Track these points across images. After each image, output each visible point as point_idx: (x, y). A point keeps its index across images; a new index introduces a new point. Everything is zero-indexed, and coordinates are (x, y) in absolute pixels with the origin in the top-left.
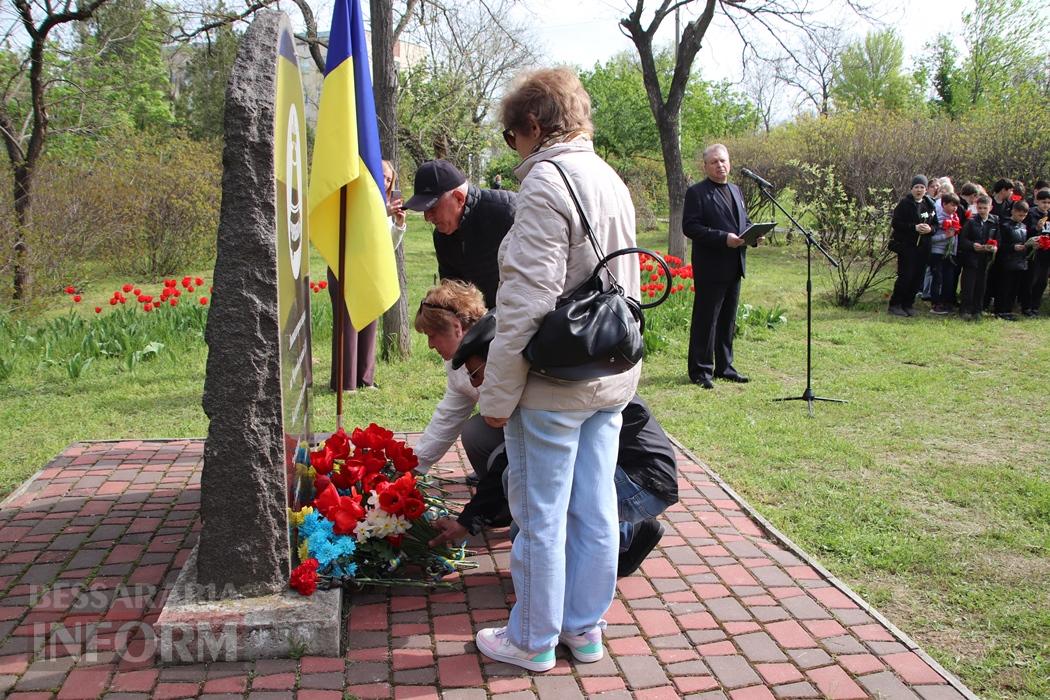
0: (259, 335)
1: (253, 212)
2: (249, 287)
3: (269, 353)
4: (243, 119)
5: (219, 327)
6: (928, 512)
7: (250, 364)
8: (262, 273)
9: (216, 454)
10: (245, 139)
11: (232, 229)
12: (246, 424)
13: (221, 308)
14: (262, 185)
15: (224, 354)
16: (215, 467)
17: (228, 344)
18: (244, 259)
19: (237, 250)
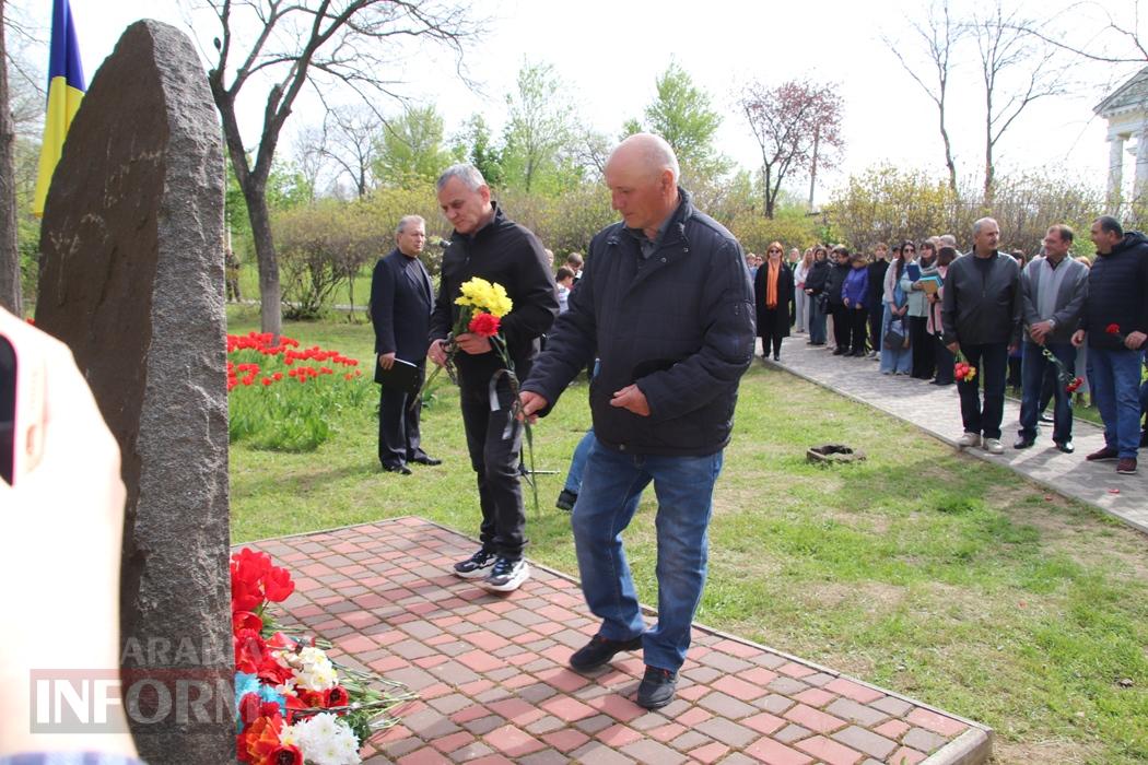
0: (208, 438)
1: (200, 279)
2: (195, 375)
3: (218, 462)
4: (192, 156)
5: (158, 432)
7: (198, 479)
8: (210, 357)
9: (155, 605)
10: (193, 182)
11: (172, 301)
12: (194, 560)
13: (159, 406)
14: (212, 244)
15: (166, 468)
16: (152, 624)
17: (171, 455)
18: (189, 339)
19: (181, 328)
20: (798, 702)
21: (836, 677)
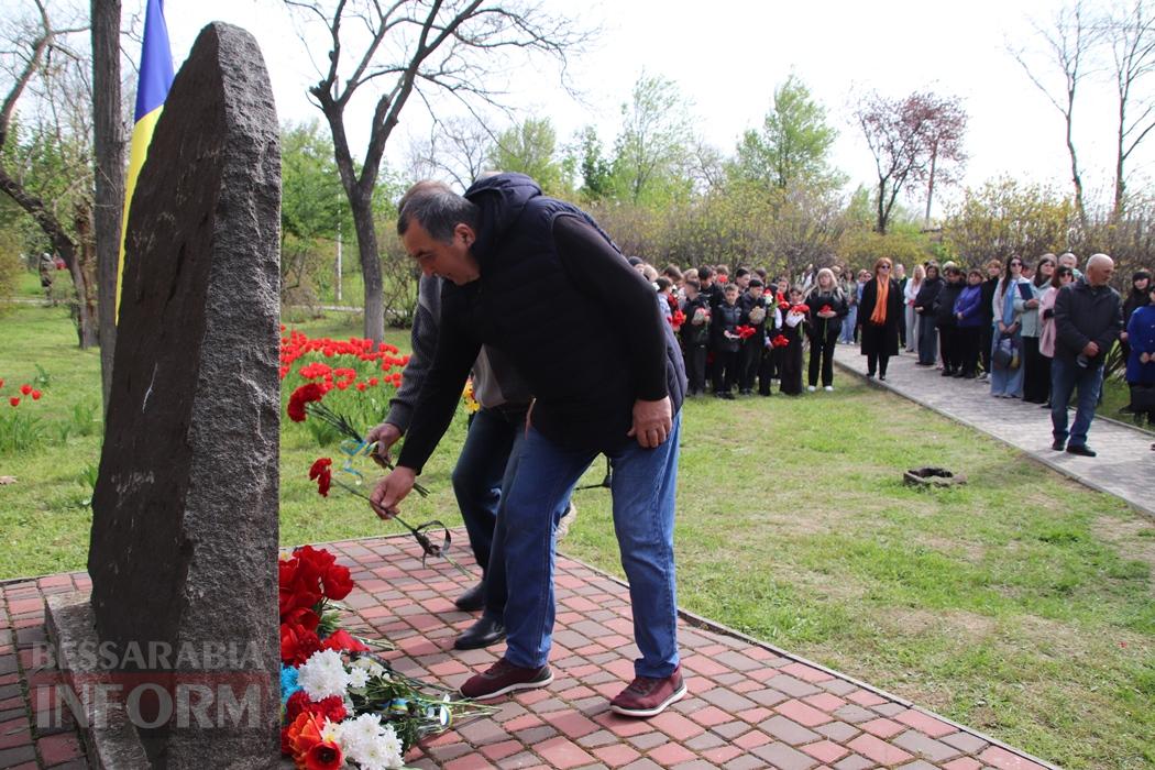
0: (259, 432)
1: (254, 275)
2: (247, 370)
3: (269, 457)
4: (249, 153)
5: (209, 424)
6: (805, 582)
7: (248, 472)
8: (263, 352)
9: (201, 594)
10: (249, 179)
11: (227, 296)
12: (241, 552)
13: (211, 398)
14: (267, 240)
15: (215, 459)
16: (198, 613)
17: (222, 447)
18: (242, 334)
19: (234, 322)
20: (863, 732)
21: (908, 708)
